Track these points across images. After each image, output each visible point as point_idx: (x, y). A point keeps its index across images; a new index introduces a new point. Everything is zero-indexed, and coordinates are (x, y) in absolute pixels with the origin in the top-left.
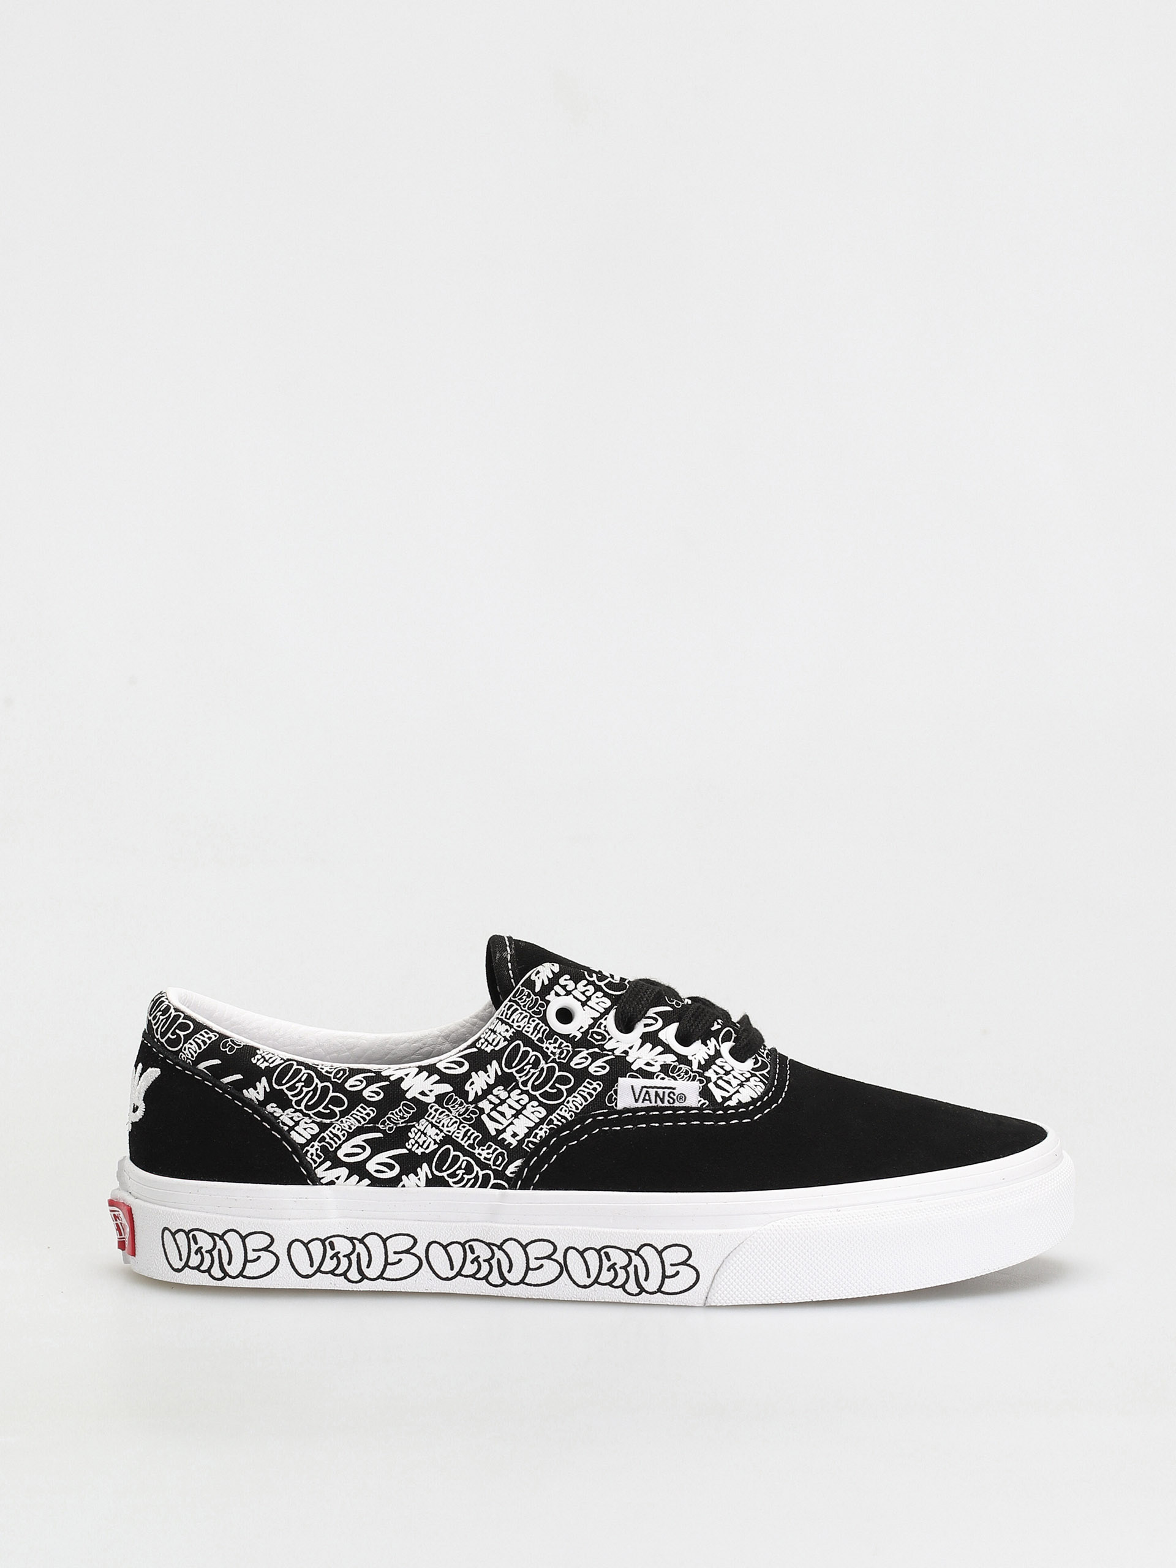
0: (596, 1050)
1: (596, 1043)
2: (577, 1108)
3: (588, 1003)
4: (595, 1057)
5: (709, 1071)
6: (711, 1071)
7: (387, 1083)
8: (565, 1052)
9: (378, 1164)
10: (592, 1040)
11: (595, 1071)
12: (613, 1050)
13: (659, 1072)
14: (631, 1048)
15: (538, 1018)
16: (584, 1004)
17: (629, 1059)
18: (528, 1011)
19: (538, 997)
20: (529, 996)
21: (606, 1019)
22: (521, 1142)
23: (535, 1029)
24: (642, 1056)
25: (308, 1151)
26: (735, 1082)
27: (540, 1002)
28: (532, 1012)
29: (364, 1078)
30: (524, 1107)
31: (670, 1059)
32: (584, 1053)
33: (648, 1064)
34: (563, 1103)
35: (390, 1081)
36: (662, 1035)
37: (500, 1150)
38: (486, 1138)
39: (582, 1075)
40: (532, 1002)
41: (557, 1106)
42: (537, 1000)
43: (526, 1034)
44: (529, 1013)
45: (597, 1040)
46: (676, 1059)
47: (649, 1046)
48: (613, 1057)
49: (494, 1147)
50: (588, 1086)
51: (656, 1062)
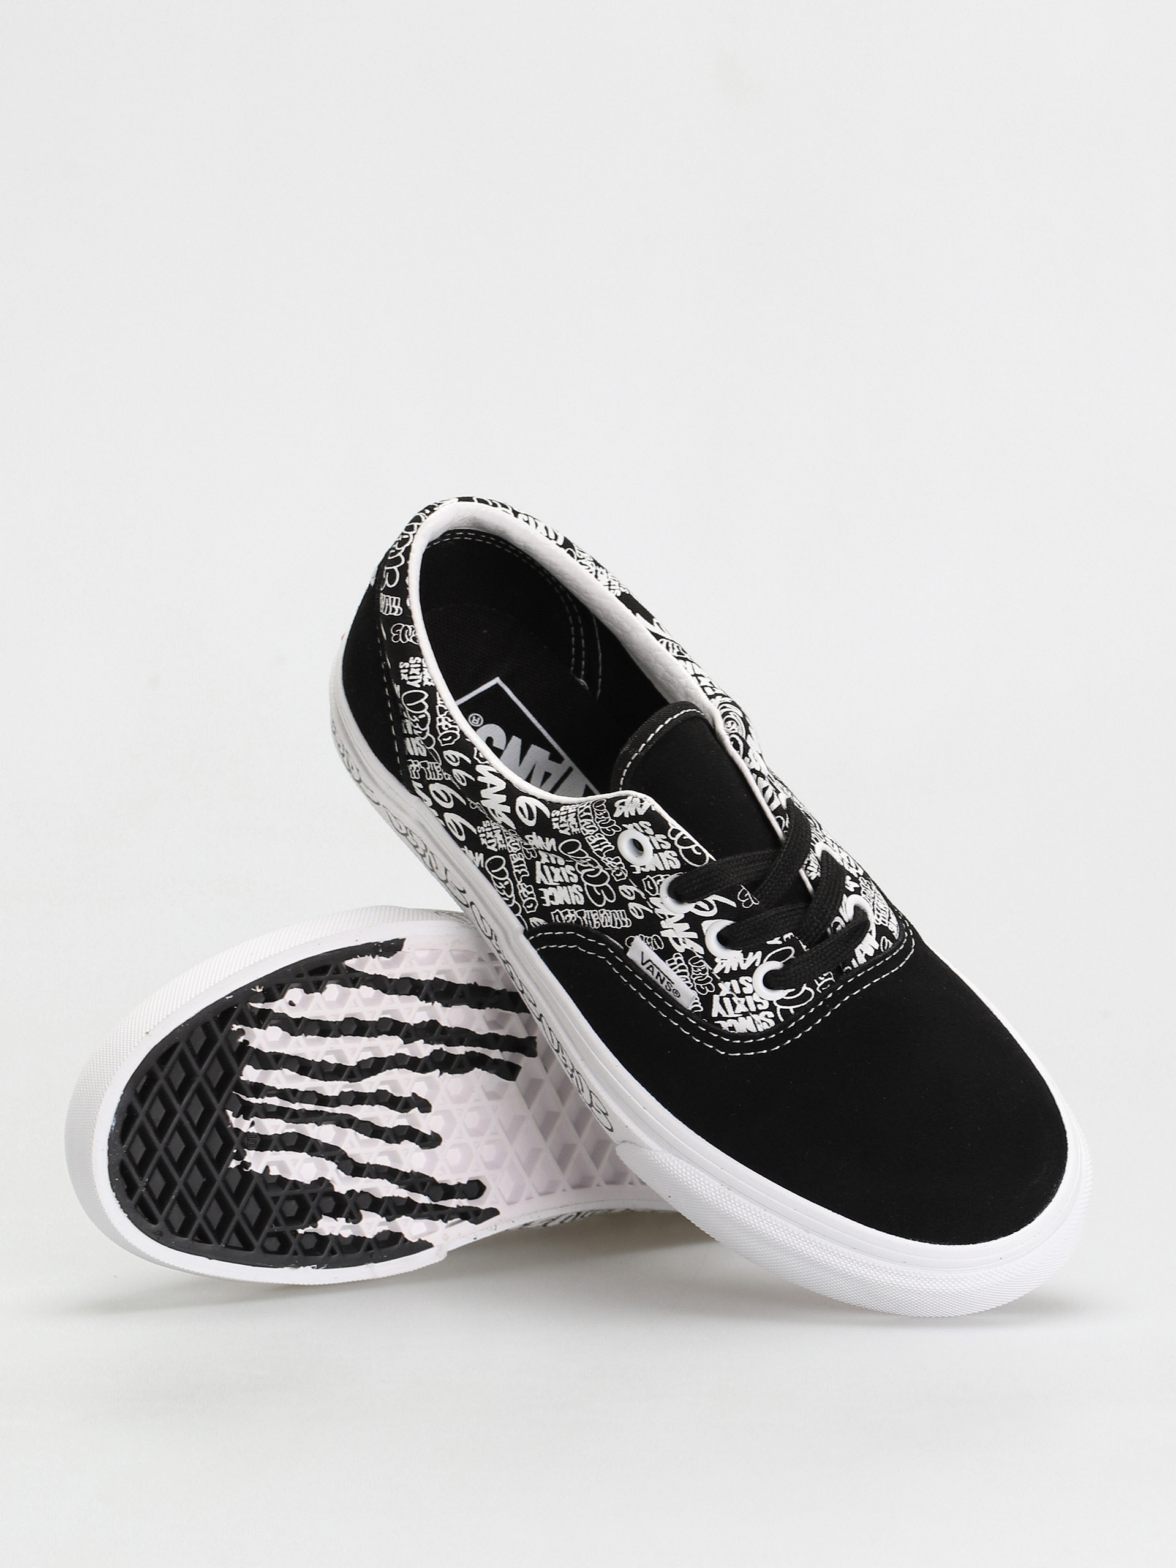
1: (646, 890)
2: (604, 924)
3: (659, 853)
4: (638, 899)
5: (726, 983)
6: (728, 984)
7: (473, 779)
9: (452, 820)
10: (645, 884)
13: (681, 953)
14: (670, 916)
16: (656, 851)
17: (663, 924)
20: (606, 815)
21: (665, 877)
22: (553, 907)
24: (675, 930)
25: (410, 763)
26: (740, 1008)
29: (461, 758)
30: (571, 884)
31: (698, 949)
33: (676, 940)
34: (598, 908)
35: (476, 779)
37: (535, 899)
38: (530, 880)
39: (622, 903)
41: (593, 907)
43: (588, 841)
45: (648, 889)
46: (703, 953)
47: (687, 926)
48: (651, 911)
49: (532, 892)
51: (684, 943)
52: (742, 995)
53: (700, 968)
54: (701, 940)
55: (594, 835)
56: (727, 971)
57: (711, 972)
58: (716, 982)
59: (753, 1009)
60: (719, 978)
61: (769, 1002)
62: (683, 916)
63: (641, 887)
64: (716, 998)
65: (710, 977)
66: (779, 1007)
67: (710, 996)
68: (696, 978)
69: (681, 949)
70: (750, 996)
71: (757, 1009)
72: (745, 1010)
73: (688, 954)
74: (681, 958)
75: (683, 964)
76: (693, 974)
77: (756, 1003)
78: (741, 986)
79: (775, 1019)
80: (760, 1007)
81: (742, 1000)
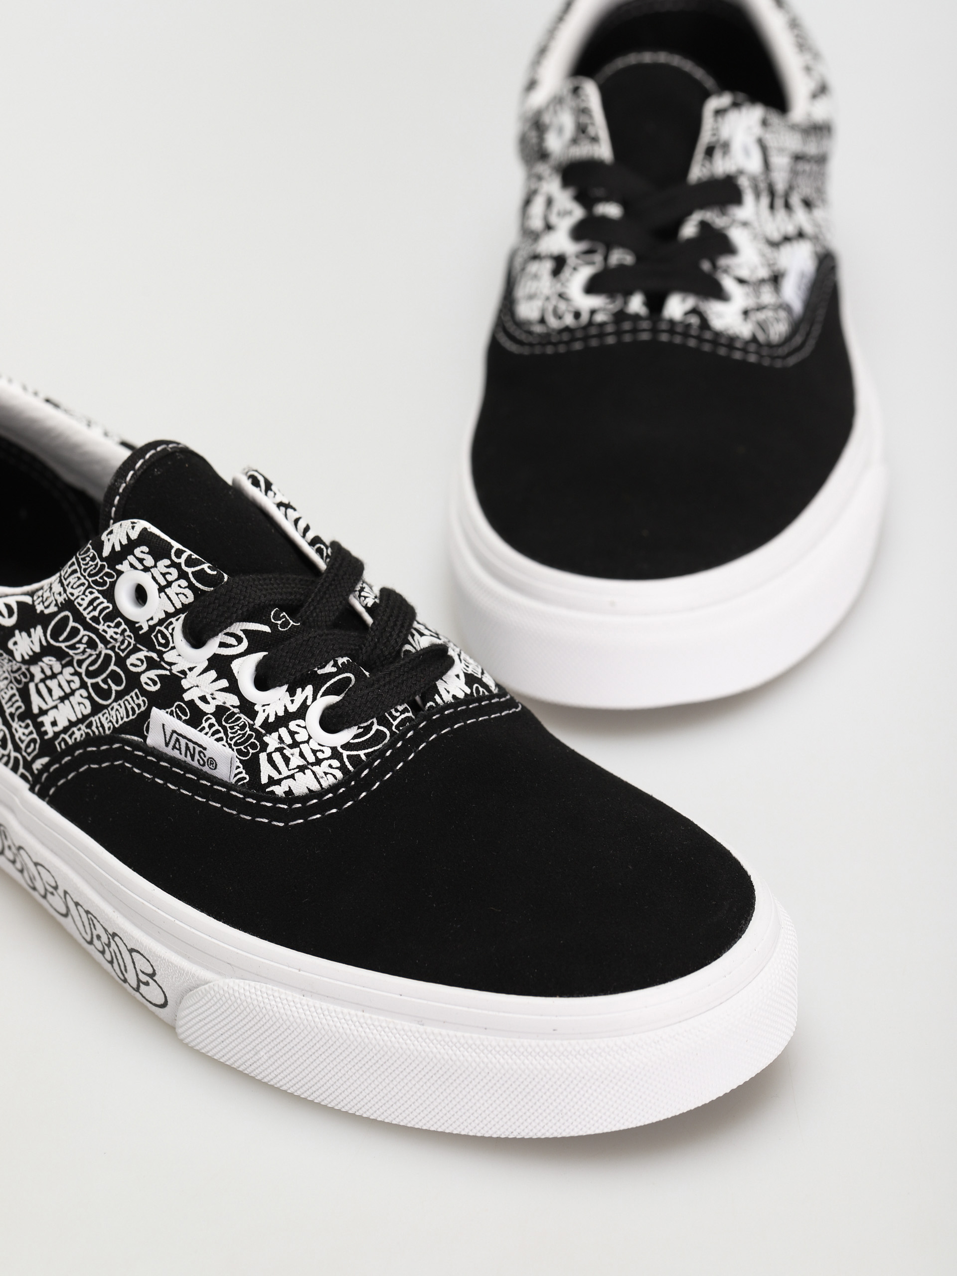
0: (155, 656)
1: (158, 648)
5: (273, 734)
6: (275, 735)
8: (126, 642)
10: (155, 641)
11: (146, 683)
12: (171, 664)
14: (191, 669)
15: (98, 591)
17: (185, 684)
18: (87, 578)
19: (105, 563)
23: (91, 603)
26: (296, 761)
27: (107, 570)
28: (92, 581)
31: (232, 700)
32: (143, 653)
33: (203, 699)
36: (235, 665)
40: (94, 569)
42: (103, 567)
44: (88, 580)
45: (160, 644)
47: (213, 674)
48: (168, 673)
50: (135, 698)
52: (295, 744)
53: (238, 725)
54: (233, 688)
55: (84, 594)
56: (272, 719)
57: (252, 728)
58: (259, 736)
59: (312, 759)
60: (263, 732)
61: (331, 748)
62: (206, 663)
63: (151, 648)
64: (263, 757)
65: (251, 733)
66: (345, 753)
67: (256, 757)
68: (234, 740)
69: (209, 709)
70: (306, 744)
71: (317, 758)
72: (302, 762)
73: (221, 711)
74: (213, 721)
75: (217, 727)
76: (230, 735)
77: (314, 752)
78: (292, 734)
79: (343, 768)
80: (320, 755)
81: (296, 751)
